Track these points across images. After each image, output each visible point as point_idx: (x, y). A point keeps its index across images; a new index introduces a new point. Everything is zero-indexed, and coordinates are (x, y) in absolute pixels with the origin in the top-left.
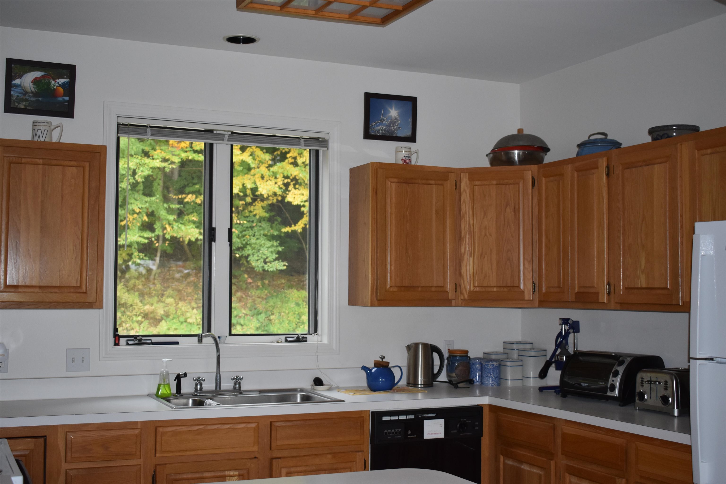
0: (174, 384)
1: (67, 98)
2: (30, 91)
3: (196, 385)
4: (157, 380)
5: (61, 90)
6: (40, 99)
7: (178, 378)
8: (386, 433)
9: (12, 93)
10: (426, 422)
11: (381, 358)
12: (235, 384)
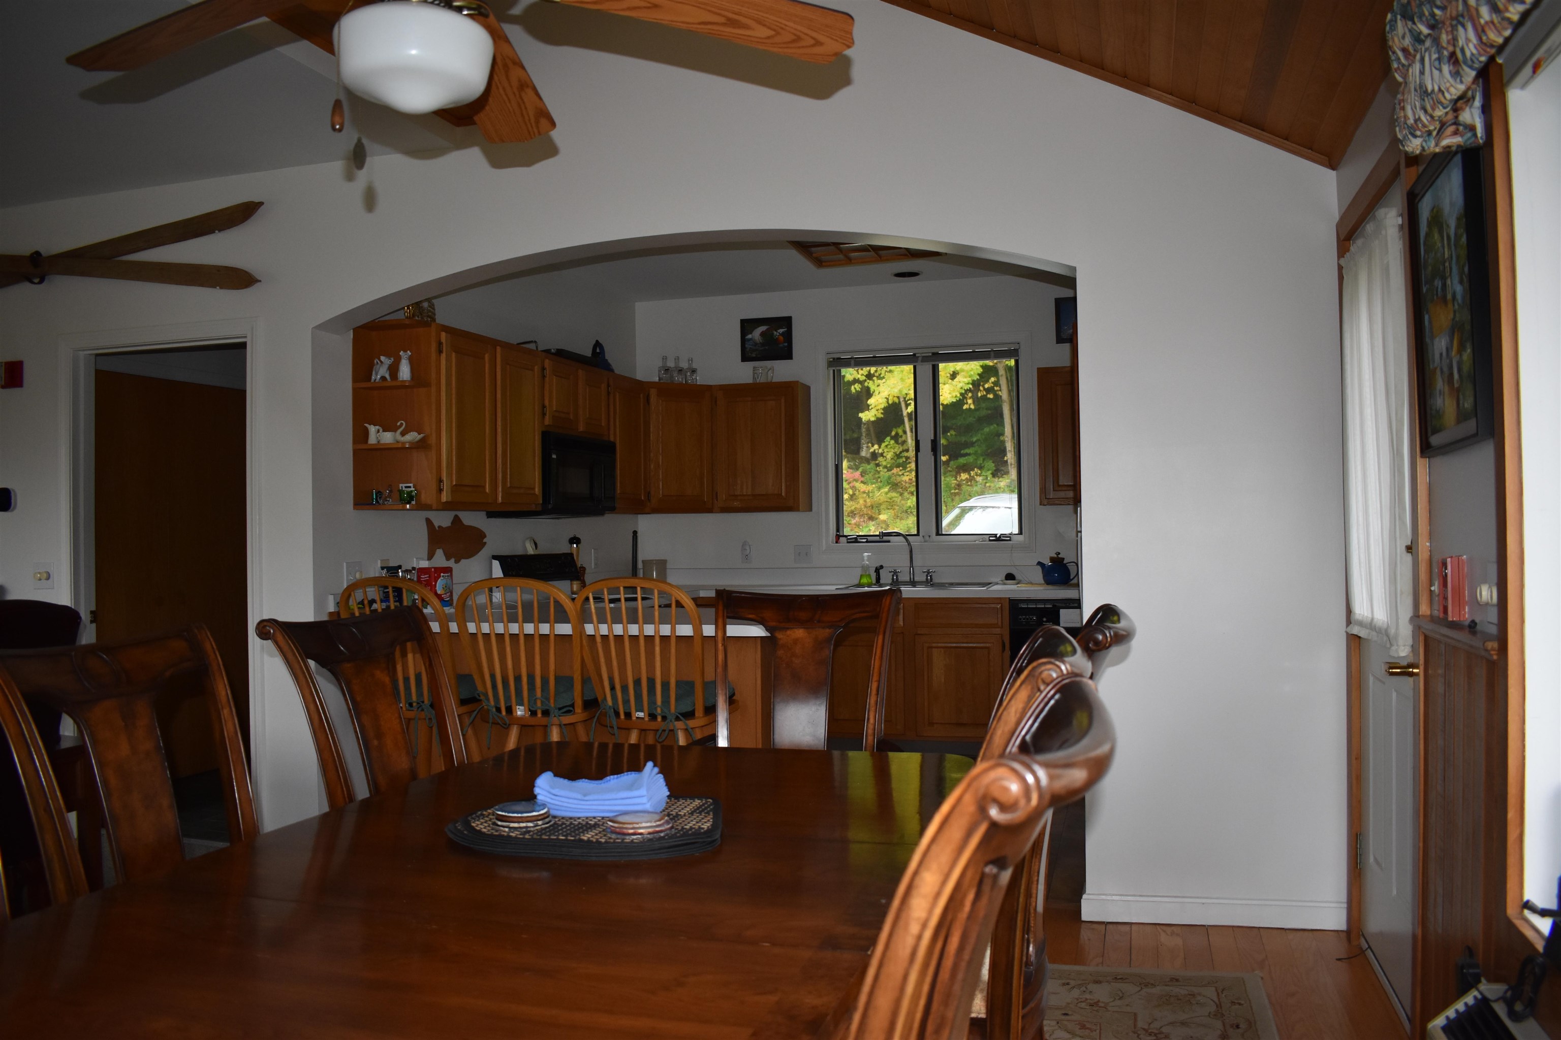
0: (874, 575)
1: (786, 344)
2: (758, 342)
3: (893, 576)
4: (859, 572)
5: (781, 338)
6: (767, 348)
7: (877, 570)
8: (1021, 619)
9: (746, 346)
10: (1061, 610)
11: (1056, 554)
12: (927, 576)
